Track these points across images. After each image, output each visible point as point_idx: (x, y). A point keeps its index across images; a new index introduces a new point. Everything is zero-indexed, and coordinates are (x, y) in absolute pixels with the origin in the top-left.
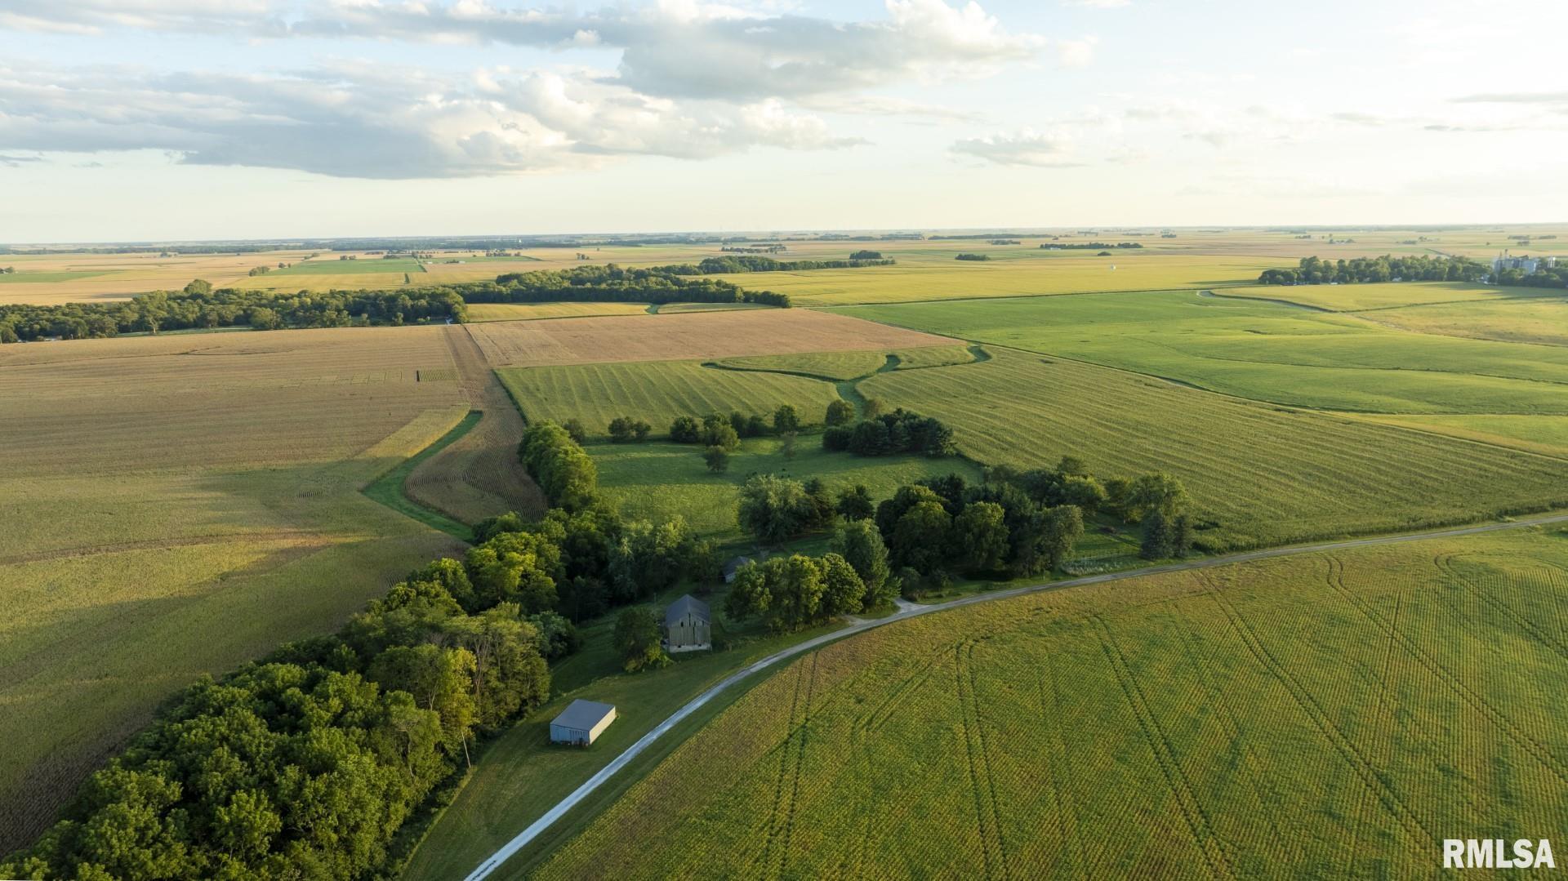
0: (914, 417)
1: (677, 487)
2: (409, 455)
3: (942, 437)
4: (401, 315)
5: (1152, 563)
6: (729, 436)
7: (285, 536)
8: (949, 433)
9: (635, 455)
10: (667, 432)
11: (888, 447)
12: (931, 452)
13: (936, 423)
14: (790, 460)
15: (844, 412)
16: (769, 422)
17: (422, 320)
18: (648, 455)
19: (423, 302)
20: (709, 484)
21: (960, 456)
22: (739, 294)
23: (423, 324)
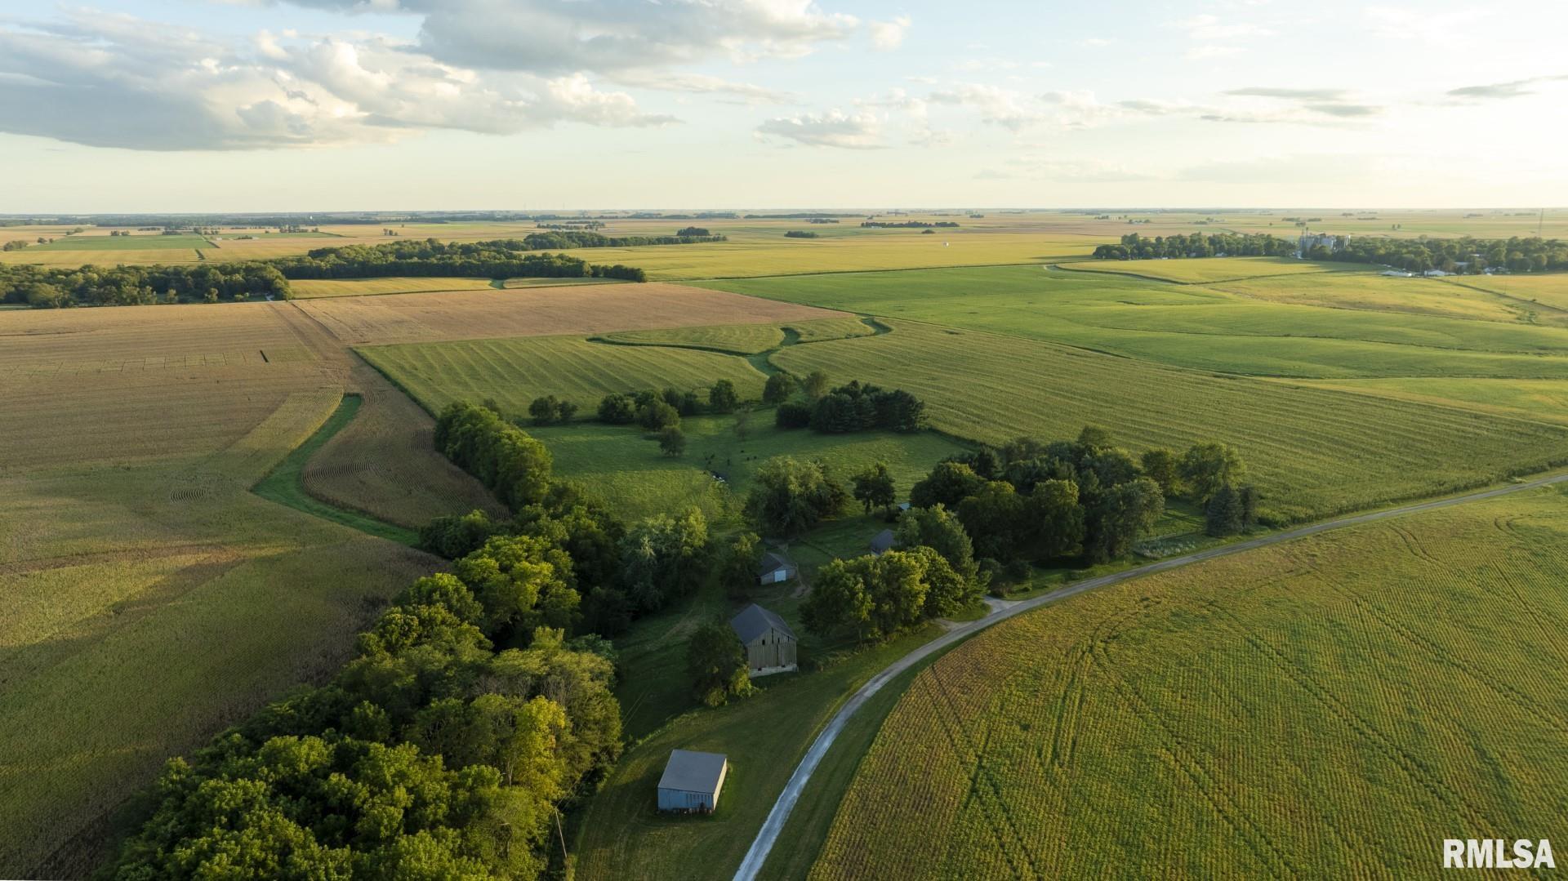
0: (876, 389)
1: (636, 475)
2: (294, 446)
3: (914, 411)
4: (215, 291)
5: (1224, 541)
6: (669, 415)
7: (180, 551)
8: (921, 406)
9: (567, 438)
10: (594, 412)
11: (856, 423)
12: (904, 427)
13: (907, 395)
14: (744, 440)
15: (783, 388)
16: (704, 398)
17: (241, 296)
18: (582, 439)
19: (238, 277)
20: (670, 469)
21: (933, 431)
22: (586, 268)
23: (242, 301)
